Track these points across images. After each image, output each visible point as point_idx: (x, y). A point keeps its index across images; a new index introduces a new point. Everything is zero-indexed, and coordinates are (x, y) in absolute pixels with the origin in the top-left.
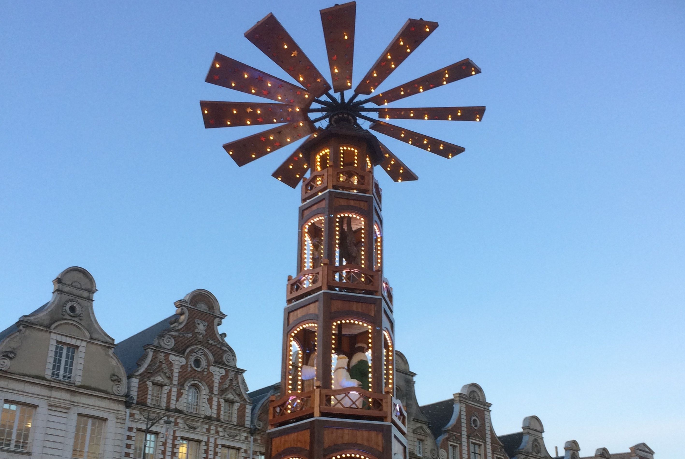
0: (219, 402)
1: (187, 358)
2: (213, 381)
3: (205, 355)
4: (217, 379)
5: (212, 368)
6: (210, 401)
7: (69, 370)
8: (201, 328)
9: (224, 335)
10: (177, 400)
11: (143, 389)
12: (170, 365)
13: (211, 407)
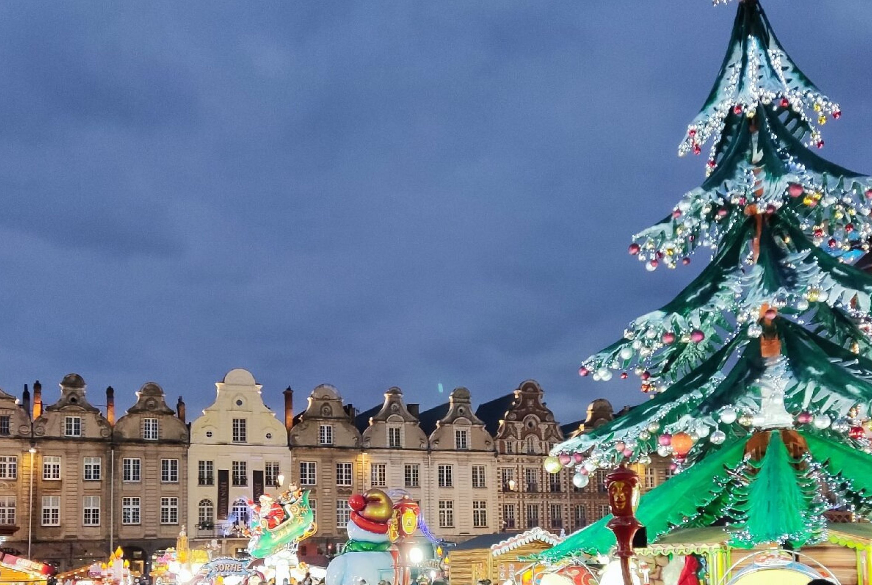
0: (545, 444)
1: (524, 423)
2: (541, 434)
3: (534, 418)
4: (543, 432)
5: (539, 426)
6: (540, 445)
7: (464, 443)
8: (531, 403)
9: (544, 404)
10: (522, 448)
11: (502, 444)
12: (515, 429)
13: (541, 448)
